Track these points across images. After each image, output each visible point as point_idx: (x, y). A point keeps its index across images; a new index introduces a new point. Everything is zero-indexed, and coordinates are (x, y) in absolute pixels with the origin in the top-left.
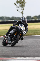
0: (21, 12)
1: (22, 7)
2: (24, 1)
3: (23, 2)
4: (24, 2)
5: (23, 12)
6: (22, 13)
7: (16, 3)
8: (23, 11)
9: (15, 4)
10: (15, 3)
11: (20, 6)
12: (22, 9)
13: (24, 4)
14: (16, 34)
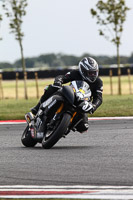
0: (111, 39)
1: (116, 22)
2: (123, 3)
3: (120, 7)
4: (123, 7)
5: (118, 38)
6: (117, 41)
7: (96, 9)
8: (119, 34)
9: (94, 13)
10: (92, 10)
11: (108, 19)
12: (115, 29)
13: (123, 12)
14: (59, 111)
